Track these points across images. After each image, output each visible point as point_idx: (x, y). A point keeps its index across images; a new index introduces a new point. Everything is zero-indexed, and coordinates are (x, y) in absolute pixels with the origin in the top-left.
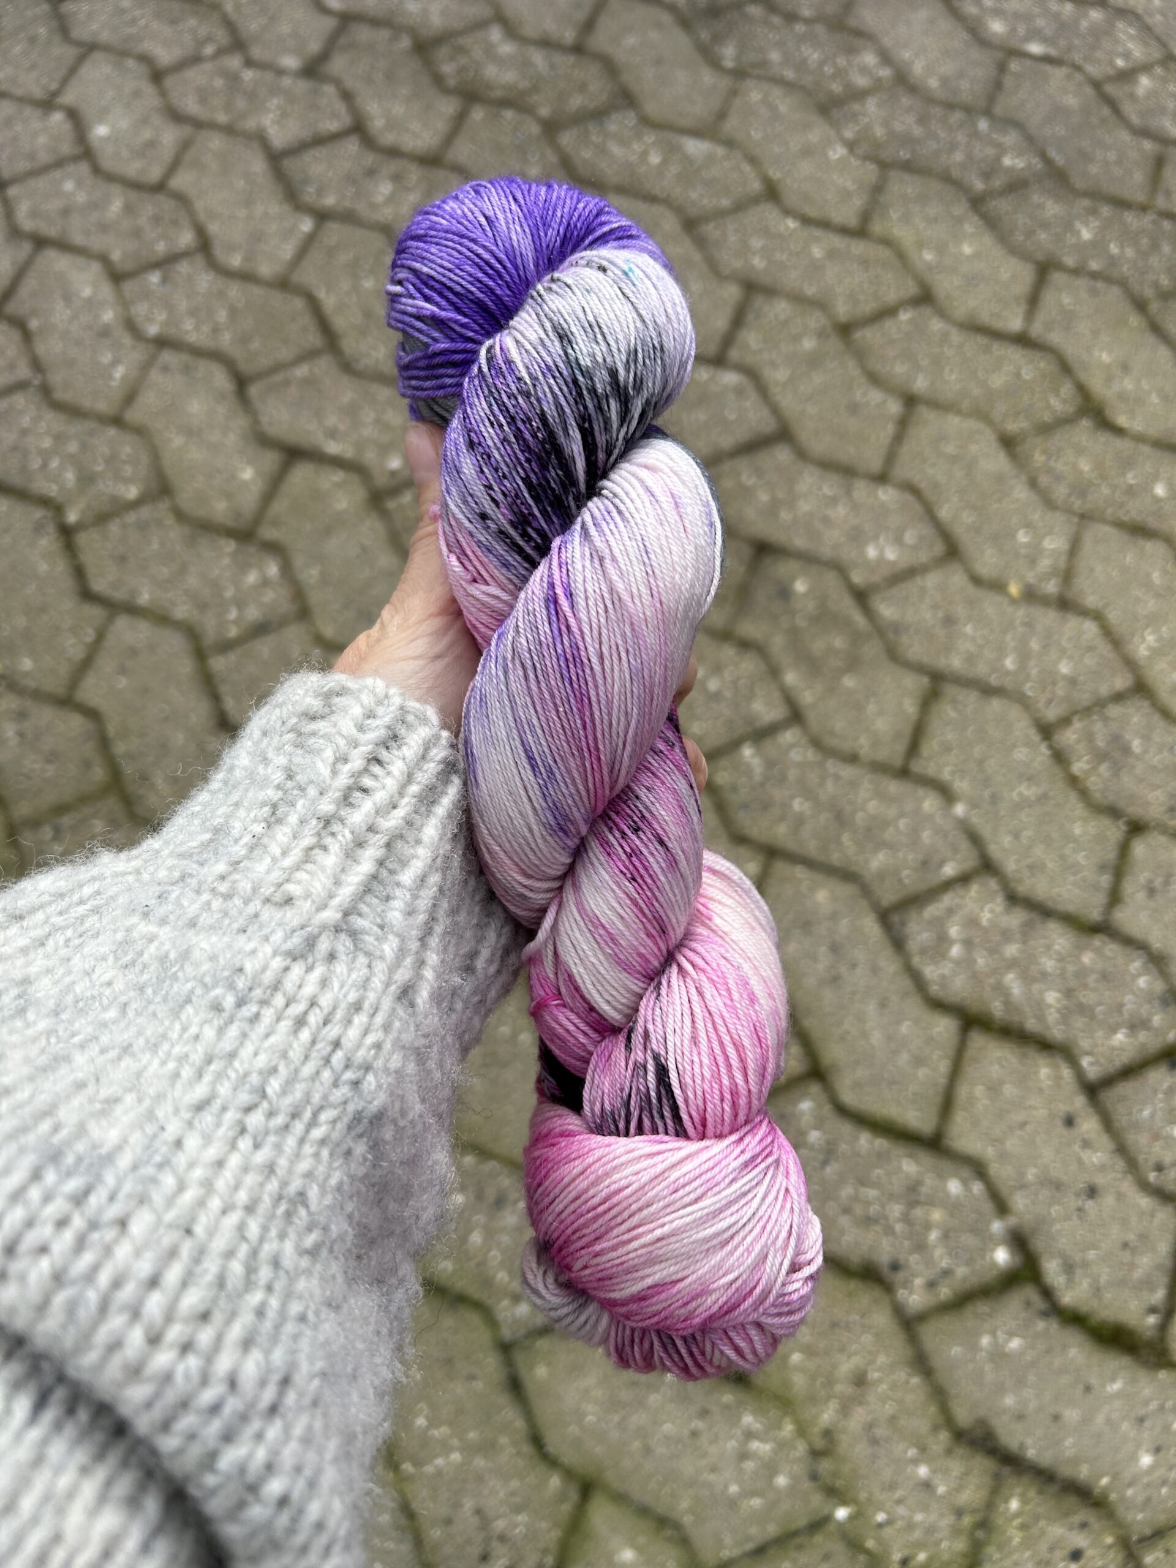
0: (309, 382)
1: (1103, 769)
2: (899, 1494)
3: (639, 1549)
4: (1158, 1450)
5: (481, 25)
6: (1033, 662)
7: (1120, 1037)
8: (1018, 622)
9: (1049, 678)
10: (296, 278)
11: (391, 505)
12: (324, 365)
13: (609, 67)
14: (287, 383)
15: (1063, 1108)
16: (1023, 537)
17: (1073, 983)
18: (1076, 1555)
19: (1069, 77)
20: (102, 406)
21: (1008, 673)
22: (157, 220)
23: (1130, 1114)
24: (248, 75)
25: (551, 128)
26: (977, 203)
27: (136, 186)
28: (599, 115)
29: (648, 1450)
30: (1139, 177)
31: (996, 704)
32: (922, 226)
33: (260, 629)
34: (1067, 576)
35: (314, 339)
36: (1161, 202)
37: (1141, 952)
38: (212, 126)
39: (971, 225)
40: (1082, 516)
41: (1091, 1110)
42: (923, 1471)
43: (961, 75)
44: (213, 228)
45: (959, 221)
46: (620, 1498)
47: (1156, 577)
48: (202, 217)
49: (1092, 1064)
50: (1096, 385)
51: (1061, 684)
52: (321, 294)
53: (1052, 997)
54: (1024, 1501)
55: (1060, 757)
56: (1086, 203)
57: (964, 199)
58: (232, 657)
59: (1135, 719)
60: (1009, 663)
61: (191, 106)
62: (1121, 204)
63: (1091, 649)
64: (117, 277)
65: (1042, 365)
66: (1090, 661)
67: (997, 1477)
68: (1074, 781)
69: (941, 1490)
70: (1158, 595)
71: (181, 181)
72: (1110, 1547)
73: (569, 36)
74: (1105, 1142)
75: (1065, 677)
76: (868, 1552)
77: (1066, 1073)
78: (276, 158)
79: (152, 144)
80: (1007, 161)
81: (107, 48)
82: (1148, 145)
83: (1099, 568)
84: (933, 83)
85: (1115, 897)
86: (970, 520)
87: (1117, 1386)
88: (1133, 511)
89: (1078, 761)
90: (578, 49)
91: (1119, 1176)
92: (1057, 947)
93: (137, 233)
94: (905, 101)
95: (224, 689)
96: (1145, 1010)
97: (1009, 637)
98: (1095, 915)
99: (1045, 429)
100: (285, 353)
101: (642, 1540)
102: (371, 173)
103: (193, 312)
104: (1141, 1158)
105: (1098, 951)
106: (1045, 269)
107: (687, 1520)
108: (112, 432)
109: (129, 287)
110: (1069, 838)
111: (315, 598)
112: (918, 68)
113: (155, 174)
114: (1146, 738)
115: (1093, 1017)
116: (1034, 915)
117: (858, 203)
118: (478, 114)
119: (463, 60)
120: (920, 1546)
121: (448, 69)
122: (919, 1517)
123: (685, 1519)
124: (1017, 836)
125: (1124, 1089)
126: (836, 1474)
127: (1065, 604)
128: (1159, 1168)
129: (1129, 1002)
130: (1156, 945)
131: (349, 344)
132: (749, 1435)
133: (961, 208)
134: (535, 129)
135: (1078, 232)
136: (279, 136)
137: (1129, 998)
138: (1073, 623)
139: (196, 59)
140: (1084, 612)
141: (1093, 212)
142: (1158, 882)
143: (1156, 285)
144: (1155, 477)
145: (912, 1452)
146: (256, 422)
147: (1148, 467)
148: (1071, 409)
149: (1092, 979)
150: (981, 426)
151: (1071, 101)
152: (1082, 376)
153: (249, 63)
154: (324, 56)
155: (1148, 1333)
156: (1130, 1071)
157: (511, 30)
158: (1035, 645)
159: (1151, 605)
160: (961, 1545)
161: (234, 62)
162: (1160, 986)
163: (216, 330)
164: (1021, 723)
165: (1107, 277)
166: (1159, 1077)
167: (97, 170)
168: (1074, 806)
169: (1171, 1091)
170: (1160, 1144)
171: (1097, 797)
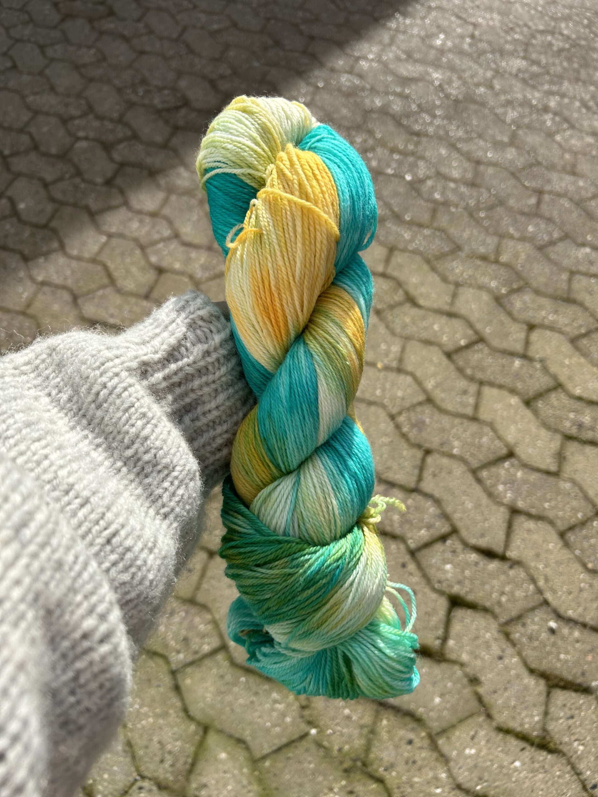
0: (103, 297)
1: (415, 430)
2: (337, 721)
3: (228, 753)
4: (442, 695)
6: (387, 392)
7: (423, 532)
8: (381, 378)
9: (393, 398)
10: (99, 258)
12: (109, 291)
14: (94, 298)
15: (401, 560)
18: (410, 742)
20: (17, 308)
21: (378, 396)
22: (43, 238)
23: (428, 562)
24: (83, 186)
27: (36, 226)
29: (233, 711)
30: (427, 216)
31: (373, 409)
34: (401, 360)
35: (105, 281)
36: (435, 225)
37: (431, 499)
38: (67, 204)
40: (406, 338)
41: (412, 561)
42: (347, 711)
44: (66, 241)
46: (220, 732)
47: (435, 359)
48: (62, 237)
49: (412, 543)
50: (412, 290)
51: (398, 400)
52: (109, 264)
53: (396, 518)
54: (389, 720)
55: (398, 427)
56: (407, 226)
59: (427, 411)
60: (378, 392)
61: (59, 196)
62: (420, 225)
63: (409, 386)
64: (26, 259)
65: (390, 284)
66: (409, 391)
67: (377, 712)
68: (404, 436)
69: (354, 718)
70: (435, 366)
71: (54, 224)
72: (423, 738)
74: (417, 573)
75: (399, 398)
76: (324, 747)
77: (402, 547)
78: (92, 215)
79: (42, 211)
81: (26, 175)
82: (430, 205)
83: (412, 357)
85: (420, 478)
88: (424, 335)
89: (405, 428)
91: (423, 586)
93: (35, 244)
96: (432, 521)
97: (378, 383)
98: (412, 485)
99: (392, 307)
100: (93, 286)
101: (229, 749)
102: (130, 220)
103: (57, 272)
104: (432, 578)
105: (413, 500)
106: (392, 250)
107: (248, 739)
108: (21, 318)
109: (31, 263)
110: (402, 457)
113: (43, 221)
114: (431, 418)
115: (412, 524)
116: (388, 487)
118: (173, 198)
120: (347, 743)
122: (345, 730)
123: (248, 738)
124: (381, 457)
125: (425, 552)
126: (310, 715)
127: (400, 370)
128: (440, 582)
129: (427, 518)
131: (120, 283)
132: (276, 701)
135: (404, 236)
137: (426, 516)
138: (402, 377)
139: (61, 179)
140: (407, 373)
141: (410, 229)
142: (437, 471)
143: (433, 254)
144: (434, 324)
145: (342, 704)
146: (80, 312)
147: (431, 320)
148: (402, 299)
151: (401, 190)
152: (406, 288)
153: (83, 180)
154: (113, 178)
155: (436, 647)
156: (427, 545)
158: (388, 385)
159: (432, 369)
160: (363, 741)
161: (77, 180)
162: (438, 511)
163: (66, 279)
164: (383, 415)
165: (415, 252)
166: (439, 547)
167: (20, 220)
168: (404, 445)
169: (444, 551)
170: (440, 572)
171: (413, 441)
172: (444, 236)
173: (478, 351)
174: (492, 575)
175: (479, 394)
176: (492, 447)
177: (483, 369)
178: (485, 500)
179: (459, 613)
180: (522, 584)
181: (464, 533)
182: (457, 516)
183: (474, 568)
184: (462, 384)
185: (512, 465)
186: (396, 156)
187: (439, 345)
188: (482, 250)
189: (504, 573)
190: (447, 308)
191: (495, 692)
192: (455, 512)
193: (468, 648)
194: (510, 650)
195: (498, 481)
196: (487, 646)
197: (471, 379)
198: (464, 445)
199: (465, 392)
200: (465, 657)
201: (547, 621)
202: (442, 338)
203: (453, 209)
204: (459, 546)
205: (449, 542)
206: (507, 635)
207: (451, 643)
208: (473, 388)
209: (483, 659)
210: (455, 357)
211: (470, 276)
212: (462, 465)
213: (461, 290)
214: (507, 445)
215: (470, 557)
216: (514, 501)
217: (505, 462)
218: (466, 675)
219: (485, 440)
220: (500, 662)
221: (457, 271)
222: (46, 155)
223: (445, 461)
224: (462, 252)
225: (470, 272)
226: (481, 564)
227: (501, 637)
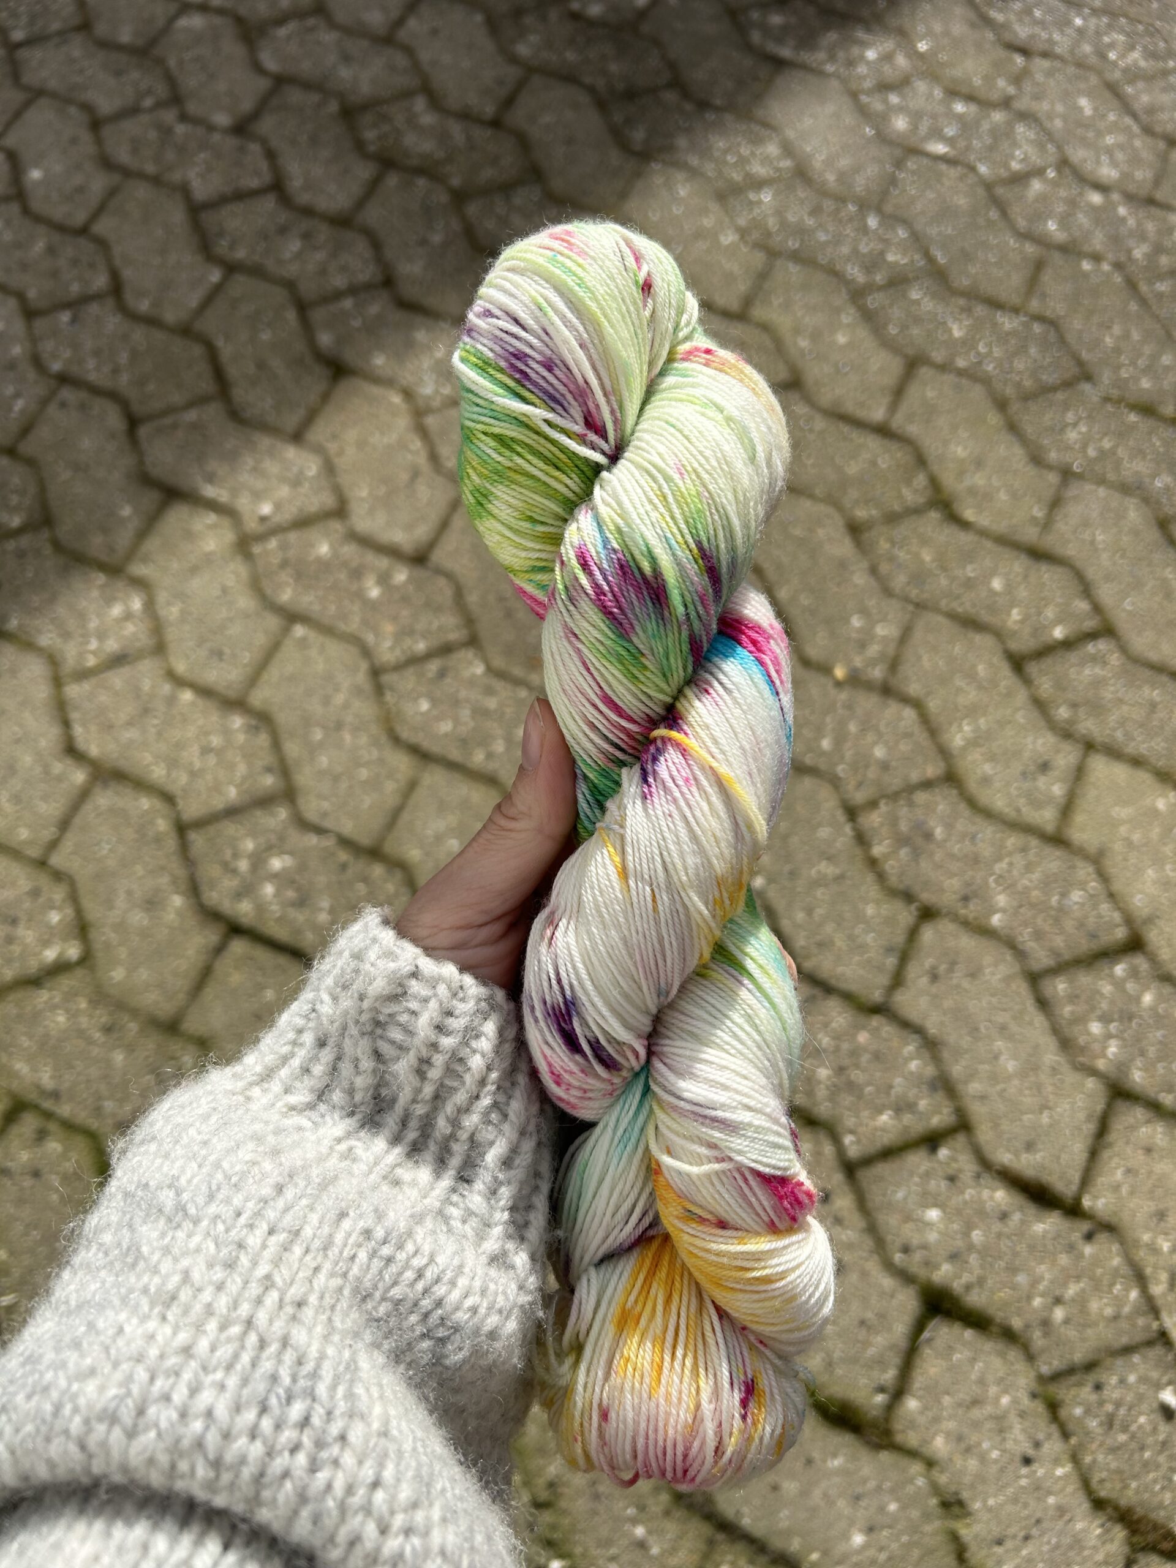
0: (196, 427)
1: (904, 853)
2: (613, 1551)
4: (870, 1530)
5: (407, 94)
6: (849, 744)
7: (885, 1118)
8: (839, 705)
9: (862, 761)
10: (198, 326)
11: (257, 549)
12: (213, 412)
13: (523, 142)
14: (175, 426)
16: (856, 622)
17: (847, 1062)
19: (961, 178)
21: (823, 753)
22: (75, 262)
23: (884, 1195)
24: (180, 129)
25: (460, 198)
26: (857, 295)
27: (61, 228)
28: (506, 188)
30: (1017, 279)
31: (807, 784)
32: (799, 314)
33: (118, 660)
35: (207, 385)
36: (1034, 305)
37: (915, 1036)
38: (141, 175)
39: (849, 316)
40: (918, 605)
41: (846, 1188)
42: (640, 1531)
43: (857, 169)
44: (127, 273)
45: (838, 311)
47: (981, 669)
48: (118, 262)
49: (852, 1143)
50: (948, 480)
51: (873, 767)
52: (220, 343)
53: (823, 1073)
55: (862, 839)
56: (962, 302)
57: (844, 290)
58: (86, 686)
59: (941, 807)
60: (826, 744)
61: (123, 155)
62: (995, 304)
63: (908, 735)
64: (30, 313)
65: (899, 455)
66: (904, 747)
67: (711, 1543)
68: (872, 863)
69: (655, 1551)
70: (980, 687)
71: (101, 227)
73: (489, 110)
74: (856, 1220)
75: (878, 761)
77: (828, 1149)
78: (196, 210)
79: (80, 190)
80: (891, 258)
81: (54, 95)
82: (1030, 248)
83: (925, 658)
84: (831, 177)
85: (898, 980)
86: (806, 603)
87: (836, 1463)
88: (965, 605)
89: (879, 844)
90: (496, 123)
91: (865, 1254)
92: (834, 1025)
93: (55, 274)
94: (801, 193)
95: (74, 716)
96: (912, 1093)
97: (828, 719)
98: (877, 996)
99: (892, 518)
100: (177, 398)
102: (283, 230)
103: (97, 353)
104: (889, 1238)
105: (875, 1033)
106: (913, 364)
109: (40, 324)
110: (860, 918)
111: (171, 634)
112: (818, 161)
113: (79, 218)
114: (949, 826)
115: (860, 1097)
116: (816, 991)
117: (742, 287)
118: (392, 180)
119: (386, 128)
121: (370, 135)
124: (809, 911)
125: (882, 1169)
126: (553, 1527)
127: (887, 691)
128: (906, 1250)
129: (898, 1084)
130: (932, 1030)
131: (239, 393)
133: (840, 298)
134: (443, 198)
135: (950, 331)
136: (201, 190)
137: (898, 1080)
138: (893, 709)
139: (132, 111)
140: (906, 700)
141: (968, 310)
142: (942, 969)
143: (1018, 385)
144: (993, 573)
145: (631, 1511)
146: (141, 462)
147: (988, 563)
148: (921, 500)
149: (865, 1058)
150: (830, 510)
151: (962, 201)
152: (935, 468)
153: (184, 117)
154: (255, 115)
155: (874, 1413)
156: (888, 1153)
157: (435, 102)
159: (972, 695)
161: (169, 116)
162: (930, 1071)
163: (116, 371)
164: (829, 803)
165: (972, 375)
166: (918, 1160)
167: (26, 211)
168: (870, 887)
169: (927, 1175)
170: (910, 1226)
171: (893, 881)
172: (1052, 336)
173: (1094, 659)
174: (1039, 1249)
175: (1079, 773)
176: (1091, 921)
177: (1097, 708)
178: (1051, 1056)
179: (942, 1332)
180: (1112, 1284)
181: (984, 1134)
182: (974, 1087)
183: (997, 1227)
184: (1041, 743)
185: (1134, 973)
186: (959, 107)
187: (998, 634)
188: (1145, 384)
189: (1071, 1248)
190: (1030, 535)
191: (1000, 1542)
192: (972, 1076)
193: (951, 1425)
194: (1053, 1446)
195: (1093, 1009)
196: (1001, 1428)
197: (1066, 733)
198: (1021, 906)
199: (1045, 767)
200: (939, 1445)
201: (1159, 1387)
202: (1009, 614)
203: (1086, 266)
204: (967, 1165)
205: (943, 1152)
206: (1053, 1407)
207: (912, 1404)
208: (1066, 757)
209: (983, 1459)
210: (1032, 668)
211: (1103, 454)
212: (1009, 956)
213: (1073, 491)
214: (1129, 920)
215: (992, 1198)
216: (1123, 1067)
217: (1115, 962)
218: (935, 1489)
219: (1076, 896)
220: (1024, 1471)
221: (1072, 435)
222: (107, 45)
223: (967, 942)
224: (1094, 384)
225: (1107, 444)
226: (1017, 1217)
227: (1039, 1407)
